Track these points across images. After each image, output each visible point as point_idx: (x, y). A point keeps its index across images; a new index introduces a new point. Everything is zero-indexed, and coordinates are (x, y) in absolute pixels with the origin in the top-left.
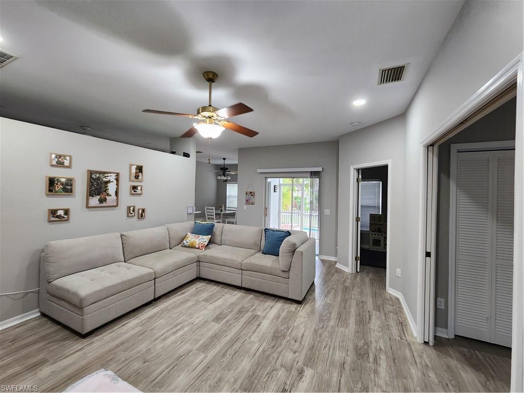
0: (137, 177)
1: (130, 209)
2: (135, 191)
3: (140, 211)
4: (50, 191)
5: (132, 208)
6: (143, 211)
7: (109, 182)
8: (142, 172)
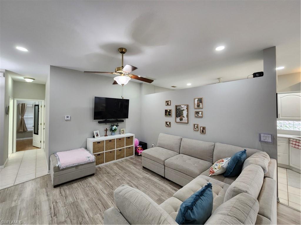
0: (198, 106)
1: (195, 126)
2: (197, 115)
3: (202, 128)
4: (166, 115)
5: (196, 126)
6: (204, 128)
7: (183, 110)
8: (201, 102)
